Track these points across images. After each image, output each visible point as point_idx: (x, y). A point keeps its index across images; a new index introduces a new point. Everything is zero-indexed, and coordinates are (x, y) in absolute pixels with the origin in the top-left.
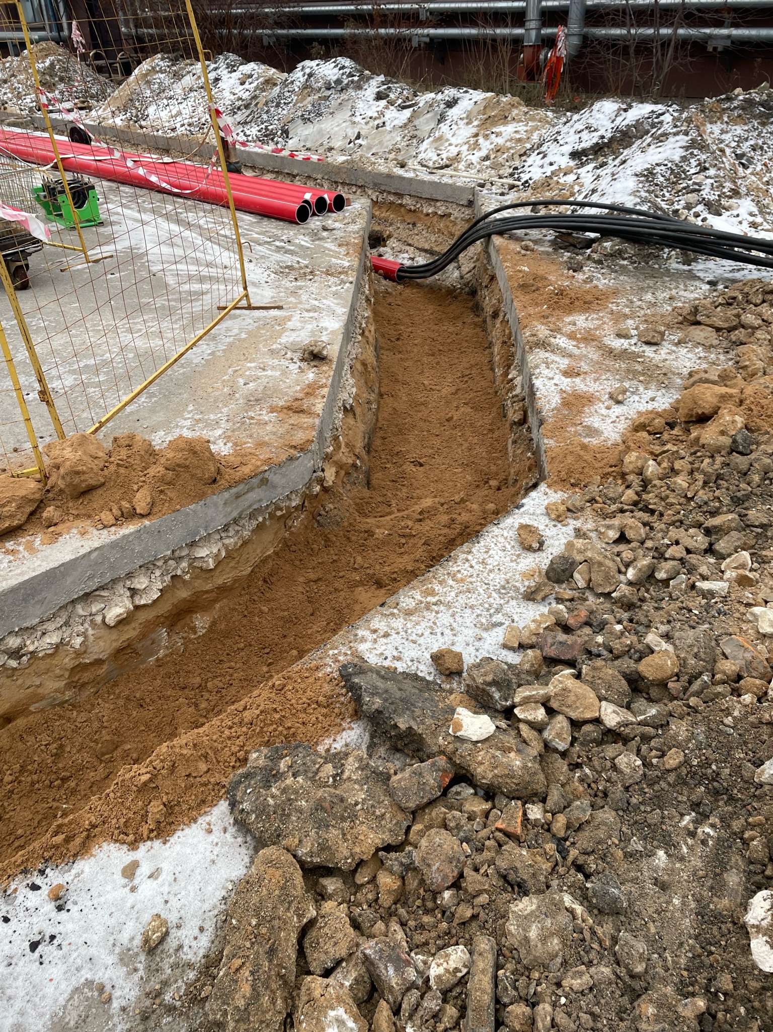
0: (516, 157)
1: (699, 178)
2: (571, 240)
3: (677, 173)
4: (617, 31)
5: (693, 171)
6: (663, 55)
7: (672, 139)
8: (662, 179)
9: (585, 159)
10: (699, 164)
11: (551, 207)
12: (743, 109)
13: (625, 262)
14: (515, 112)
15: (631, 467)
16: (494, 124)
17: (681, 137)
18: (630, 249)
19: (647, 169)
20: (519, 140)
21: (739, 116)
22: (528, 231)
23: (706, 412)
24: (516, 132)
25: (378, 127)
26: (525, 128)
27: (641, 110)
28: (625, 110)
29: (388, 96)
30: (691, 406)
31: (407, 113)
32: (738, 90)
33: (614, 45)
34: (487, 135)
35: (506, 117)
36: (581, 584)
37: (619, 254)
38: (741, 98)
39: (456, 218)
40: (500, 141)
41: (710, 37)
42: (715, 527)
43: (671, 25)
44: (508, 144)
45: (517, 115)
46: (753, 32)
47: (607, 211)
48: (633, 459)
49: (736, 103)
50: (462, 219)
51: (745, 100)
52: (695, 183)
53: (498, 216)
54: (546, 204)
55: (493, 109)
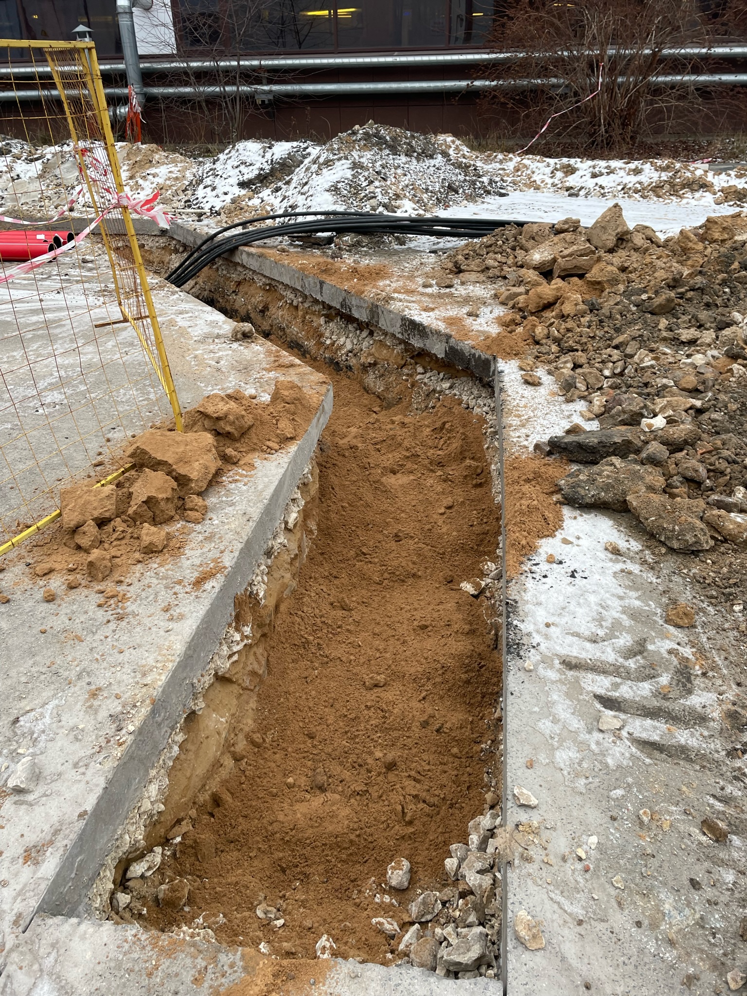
0: (180, 192)
1: (371, 188)
2: (312, 241)
3: (355, 188)
5: (364, 184)
7: (337, 163)
8: (346, 192)
9: (254, 187)
10: (366, 179)
11: (255, 224)
12: (365, 140)
13: (365, 249)
14: (157, 157)
15: (542, 335)
16: (141, 167)
17: (344, 161)
19: (332, 186)
20: (177, 179)
21: (365, 145)
23: (551, 300)
24: (170, 172)
25: (13, 180)
26: (177, 169)
27: (282, 149)
28: (270, 148)
29: (11, 151)
31: (39, 165)
32: (357, 127)
34: (144, 177)
35: (151, 161)
36: (583, 388)
37: (358, 244)
38: (361, 132)
39: (151, 247)
40: (160, 180)
41: (256, 91)
44: (168, 182)
45: (160, 159)
46: (289, 88)
49: (359, 136)
50: (157, 247)
51: (364, 133)
52: (370, 192)
54: (251, 222)
55: (136, 155)
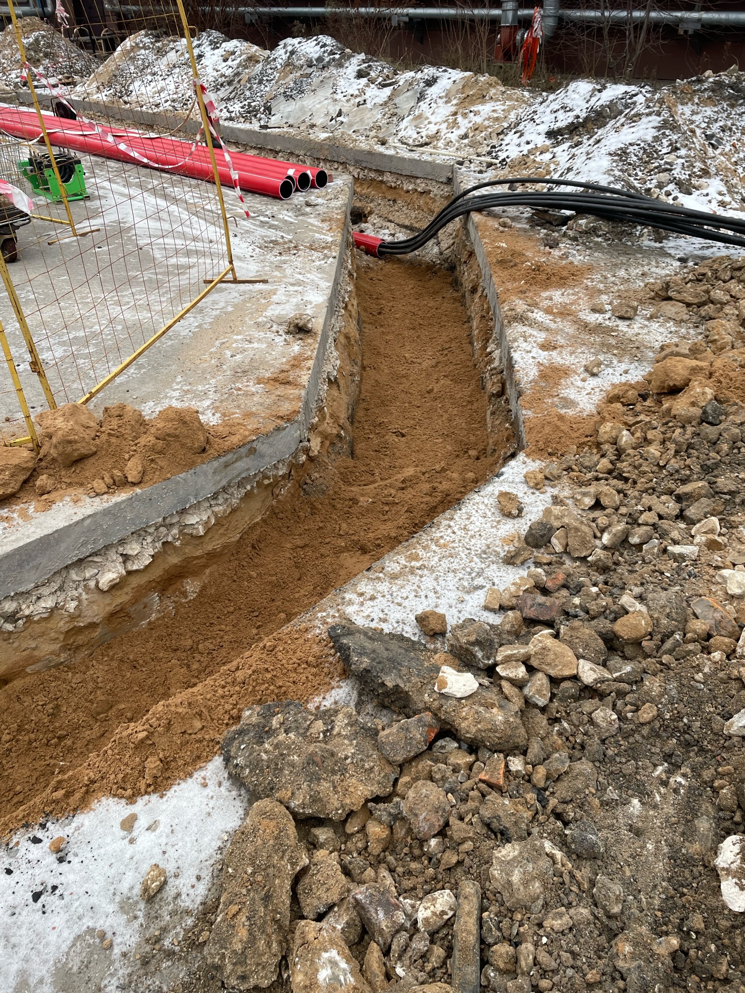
0: (494, 135)
1: (670, 158)
2: (547, 217)
3: (650, 153)
4: (591, 14)
5: (664, 151)
6: (635, 37)
7: (644, 120)
8: (635, 158)
9: (561, 138)
10: (671, 145)
11: (528, 185)
12: (713, 91)
13: (600, 239)
14: (493, 91)
15: (606, 437)
16: (473, 103)
17: (653, 117)
18: (604, 227)
19: (621, 149)
20: (497, 119)
21: (709, 98)
22: (505, 208)
23: (677, 384)
24: (494, 111)
25: (359, 105)
26: (503, 108)
27: (614, 91)
28: (600, 91)
29: (369, 74)
30: (663, 378)
31: (388, 91)
32: (709, 73)
33: (588, 27)
34: (466, 114)
35: (484, 96)
36: (559, 548)
37: (594, 231)
38: (711, 80)
39: (436, 195)
40: (478, 119)
41: (681, 20)
42: (686, 494)
43: (644, 8)
44: (486, 123)
45: (495, 94)
46: (723, 16)
47: (582, 189)
48: (608, 429)
49: (706, 85)
50: (441, 197)
51: (715, 82)
52: (666, 163)
53: (476, 193)
54: (523, 181)
55: (471, 88)
